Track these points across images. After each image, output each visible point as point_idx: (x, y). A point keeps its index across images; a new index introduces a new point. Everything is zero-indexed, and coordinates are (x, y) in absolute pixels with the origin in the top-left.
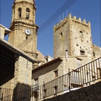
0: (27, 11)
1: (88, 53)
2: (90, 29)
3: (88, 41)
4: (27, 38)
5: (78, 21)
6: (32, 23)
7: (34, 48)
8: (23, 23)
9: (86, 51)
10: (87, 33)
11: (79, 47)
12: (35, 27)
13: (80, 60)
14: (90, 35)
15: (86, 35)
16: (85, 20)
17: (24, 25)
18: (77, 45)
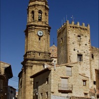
0: (39, 13)
1: (86, 55)
2: (89, 32)
3: (86, 45)
4: (40, 39)
5: (76, 26)
6: (44, 25)
7: (46, 48)
8: (36, 26)
9: (84, 54)
10: (86, 37)
11: (76, 51)
12: (47, 28)
13: (71, 67)
14: (88, 38)
15: (85, 38)
16: (84, 24)
17: (37, 27)
18: (74, 50)
